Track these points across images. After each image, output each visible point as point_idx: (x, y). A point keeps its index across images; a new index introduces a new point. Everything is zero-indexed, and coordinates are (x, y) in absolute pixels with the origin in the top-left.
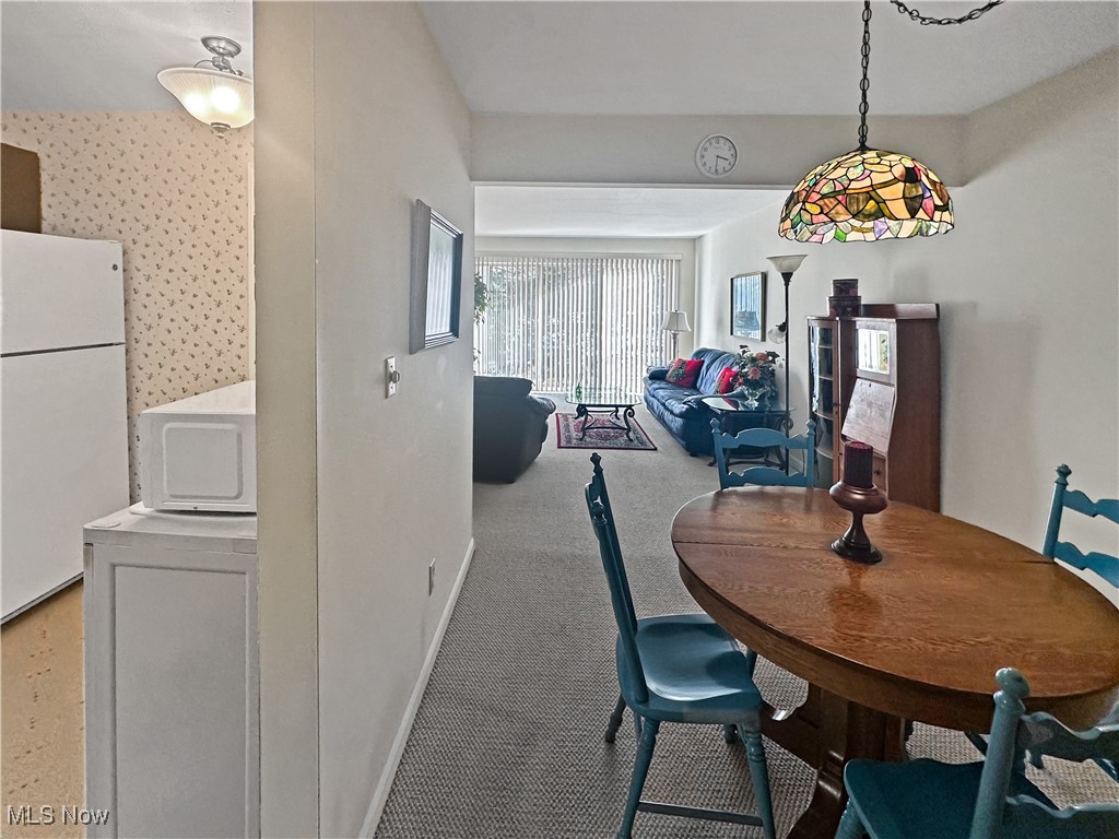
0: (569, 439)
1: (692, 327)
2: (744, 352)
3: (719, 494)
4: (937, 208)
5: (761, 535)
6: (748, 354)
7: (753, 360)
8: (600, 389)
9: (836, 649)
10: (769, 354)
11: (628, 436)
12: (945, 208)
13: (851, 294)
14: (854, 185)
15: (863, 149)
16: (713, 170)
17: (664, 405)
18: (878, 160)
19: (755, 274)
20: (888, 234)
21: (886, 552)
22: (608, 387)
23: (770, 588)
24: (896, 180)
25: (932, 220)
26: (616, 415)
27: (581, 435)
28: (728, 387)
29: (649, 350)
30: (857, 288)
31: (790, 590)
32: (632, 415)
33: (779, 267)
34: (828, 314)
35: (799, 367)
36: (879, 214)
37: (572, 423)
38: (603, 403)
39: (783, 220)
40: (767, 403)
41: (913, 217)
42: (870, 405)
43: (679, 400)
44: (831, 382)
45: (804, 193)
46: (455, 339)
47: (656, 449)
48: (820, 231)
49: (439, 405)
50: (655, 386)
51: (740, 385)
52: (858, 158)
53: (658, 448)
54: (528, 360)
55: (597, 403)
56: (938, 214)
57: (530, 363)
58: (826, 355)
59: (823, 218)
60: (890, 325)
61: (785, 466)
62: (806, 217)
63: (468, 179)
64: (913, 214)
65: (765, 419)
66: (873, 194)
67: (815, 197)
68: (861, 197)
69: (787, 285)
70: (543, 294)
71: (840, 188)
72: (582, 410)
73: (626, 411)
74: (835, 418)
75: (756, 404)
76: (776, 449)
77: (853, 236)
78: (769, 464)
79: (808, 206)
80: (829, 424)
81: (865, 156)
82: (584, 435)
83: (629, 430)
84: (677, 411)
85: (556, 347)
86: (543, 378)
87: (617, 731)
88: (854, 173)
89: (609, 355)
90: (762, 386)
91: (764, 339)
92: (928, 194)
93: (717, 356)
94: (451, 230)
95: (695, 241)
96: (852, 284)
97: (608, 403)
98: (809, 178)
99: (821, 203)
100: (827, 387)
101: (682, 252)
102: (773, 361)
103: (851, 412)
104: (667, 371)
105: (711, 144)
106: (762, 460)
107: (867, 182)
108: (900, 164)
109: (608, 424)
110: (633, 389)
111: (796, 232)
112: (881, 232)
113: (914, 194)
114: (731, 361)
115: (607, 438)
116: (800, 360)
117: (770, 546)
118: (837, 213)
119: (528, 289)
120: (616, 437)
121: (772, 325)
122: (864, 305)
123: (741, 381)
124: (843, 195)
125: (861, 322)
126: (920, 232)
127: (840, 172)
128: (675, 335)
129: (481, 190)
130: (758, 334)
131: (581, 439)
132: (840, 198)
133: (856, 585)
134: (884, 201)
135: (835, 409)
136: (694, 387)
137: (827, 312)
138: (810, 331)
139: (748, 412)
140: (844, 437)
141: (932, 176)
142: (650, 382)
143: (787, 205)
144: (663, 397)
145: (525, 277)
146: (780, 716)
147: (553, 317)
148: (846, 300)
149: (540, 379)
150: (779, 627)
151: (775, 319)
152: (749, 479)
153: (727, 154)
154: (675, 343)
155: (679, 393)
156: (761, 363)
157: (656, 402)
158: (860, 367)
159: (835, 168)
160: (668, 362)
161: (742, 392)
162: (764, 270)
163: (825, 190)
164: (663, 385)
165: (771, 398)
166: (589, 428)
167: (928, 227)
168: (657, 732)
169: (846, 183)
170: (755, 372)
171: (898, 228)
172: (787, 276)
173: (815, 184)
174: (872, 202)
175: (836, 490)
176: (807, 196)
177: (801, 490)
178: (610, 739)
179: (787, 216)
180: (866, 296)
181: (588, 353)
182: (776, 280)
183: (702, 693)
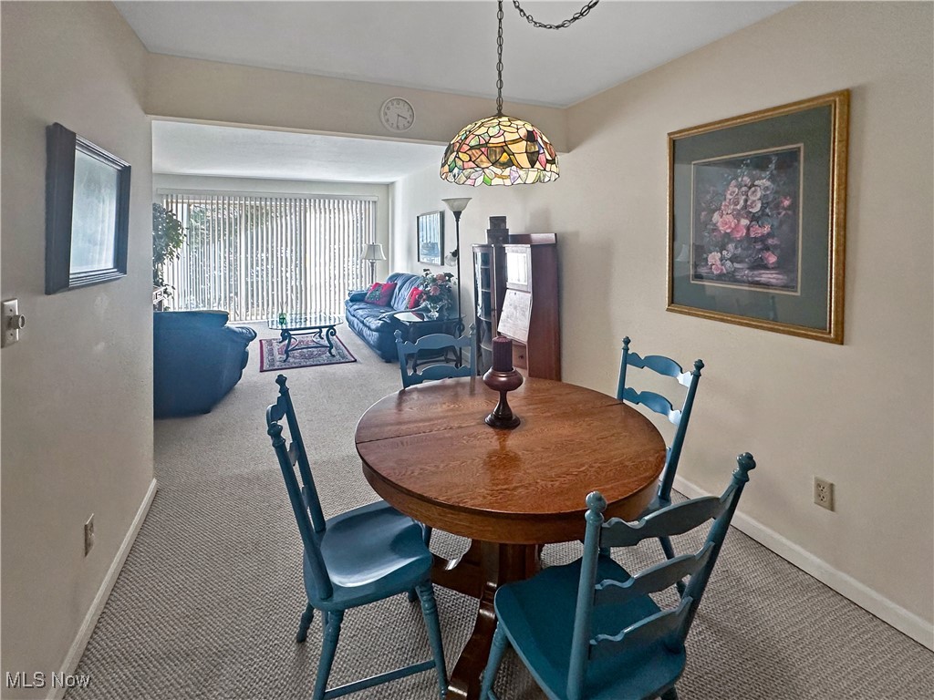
0: (272, 362)
1: (387, 257)
2: (427, 274)
3: (402, 393)
4: (548, 161)
5: (432, 423)
6: (429, 276)
7: (434, 280)
8: (306, 314)
9: (484, 505)
10: (447, 275)
11: (330, 353)
12: (552, 162)
13: (502, 228)
14: (493, 140)
15: (500, 115)
16: (395, 125)
17: (362, 322)
18: (509, 123)
19: (434, 213)
20: (519, 181)
21: (523, 417)
22: (313, 311)
23: (437, 467)
24: (521, 139)
25: (545, 170)
26: (320, 336)
27: (285, 357)
28: (416, 304)
29: (351, 277)
30: (505, 223)
31: (452, 465)
32: (334, 334)
33: (452, 207)
34: (487, 243)
35: (468, 283)
36: (510, 163)
37: (276, 347)
38: (308, 325)
39: (443, 166)
40: (445, 313)
41: (533, 167)
42: (515, 308)
43: (374, 317)
44: (489, 293)
45: (458, 145)
46: (121, 275)
47: (355, 361)
48: (473, 176)
49: (101, 347)
50: (356, 307)
51: (424, 300)
52: (496, 121)
53: (358, 359)
54: (230, 292)
55: (303, 326)
56: (548, 165)
57: (232, 295)
58: (486, 273)
59: (471, 164)
60: (526, 249)
61: (459, 361)
62: (459, 163)
63: (142, 113)
64: (533, 165)
65: (444, 327)
66: (506, 148)
67: (466, 148)
68: (498, 150)
69: (457, 221)
70: (246, 230)
71: (483, 142)
72: (286, 334)
73: (328, 331)
74: (493, 321)
75: (437, 315)
76: (452, 349)
77: (496, 181)
78: (447, 361)
79: (461, 155)
80: (489, 324)
81: (500, 120)
82: (288, 356)
83: (331, 347)
84: (373, 327)
85: (260, 279)
86: (247, 308)
87: (308, 628)
88: (493, 131)
89: (313, 283)
90: (441, 300)
91: (443, 264)
92: (542, 151)
93: (408, 278)
94: (113, 161)
95: (389, 187)
96: (503, 219)
97: (313, 325)
98: (461, 133)
99: (470, 152)
100: (487, 297)
101: (378, 195)
102: (449, 280)
103: (503, 315)
104: (366, 294)
105: (393, 104)
106: (443, 358)
107: (501, 139)
108: (524, 128)
109: (312, 344)
110: (337, 312)
111: (454, 176)
112: (515, 180)
113: (533, 150)
114: (418, 282)
115: (311, 356)
116: (468, 277)
117: (439, 430)
118: (482, 161)
119: (231, 227)
120: (320, 355)
121: (448, 253)
122: (512, 236)
123: (424, 297)
124: (484, 147)
125: (509, 248)
126: (539, 180)
127: (483, 130)
128: (372, 264)
129: (159, 125)
130: (438, 260)
131: (285, 361)
132: (483, 149)
133: (503, 447)
134: (513, 154)
135: (492, 313)
136: (389, 305)
137: (486, 242)
138: (475, 255)
139: (432, 321)
140: (499, 333)
141: (544, 138)
142: (351, 304)
143: (446, 154)
144: (362, 316)
145: (226, 213)
146: (452, 565)
147: (262, 251)
148: (499, 233)
149: (244, 310)
150: (441, 499)
151: (450, 248)
152: (428, 376)
153: (407, 114)
154: (373, 270)
155: (375, 311)
156: (440, 282)
157: (356, 321)
158: (510, 281)
159: (479, 127)
160: (368, 286)
161: (426, 307)
162: (441, 210)
163: (473, 143)
164: (362, 305)
165: (448, 309)
166: (293, 350)
167: (544, 176)
168: (342, 619)
169: (487, 138)
170: (435, 289)
171: (525, 176)
172: (457, 214)
173: (466, 138)
174: (505, 154)
175: (488, 377)
176: (460, 147)
177: (468, 379)
178: (302, 639)
179: (446, 162)
180: (513, 228)
181: (293, 283)
182: (450, 217)
183: (382, 572)
